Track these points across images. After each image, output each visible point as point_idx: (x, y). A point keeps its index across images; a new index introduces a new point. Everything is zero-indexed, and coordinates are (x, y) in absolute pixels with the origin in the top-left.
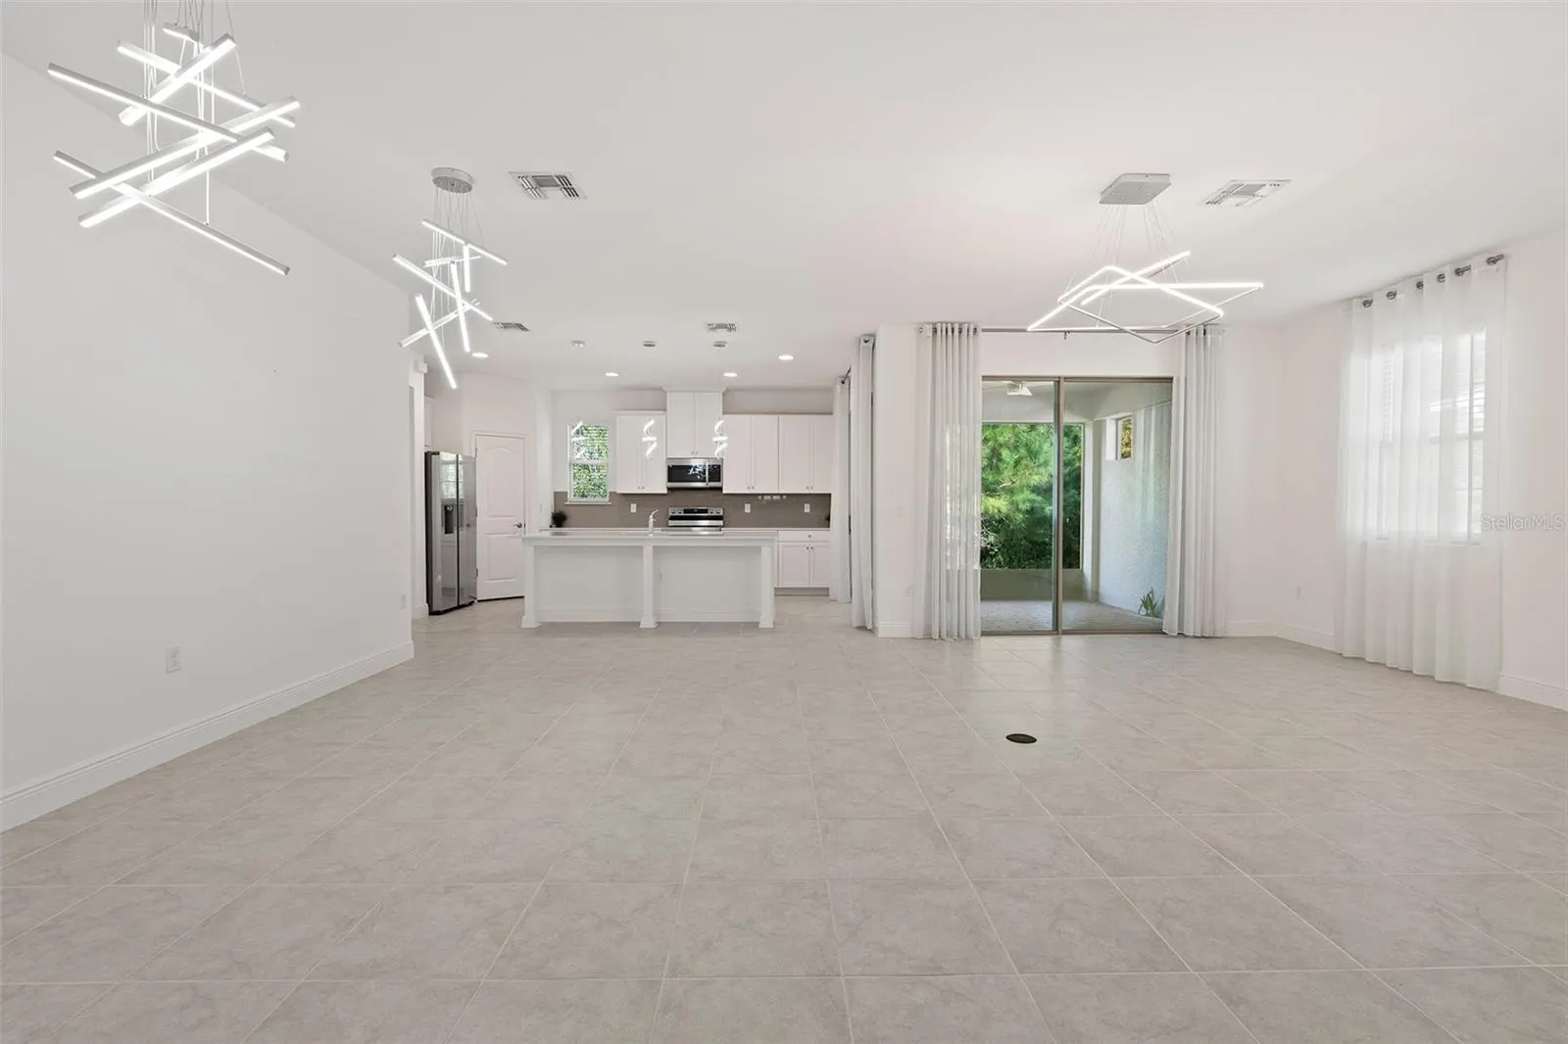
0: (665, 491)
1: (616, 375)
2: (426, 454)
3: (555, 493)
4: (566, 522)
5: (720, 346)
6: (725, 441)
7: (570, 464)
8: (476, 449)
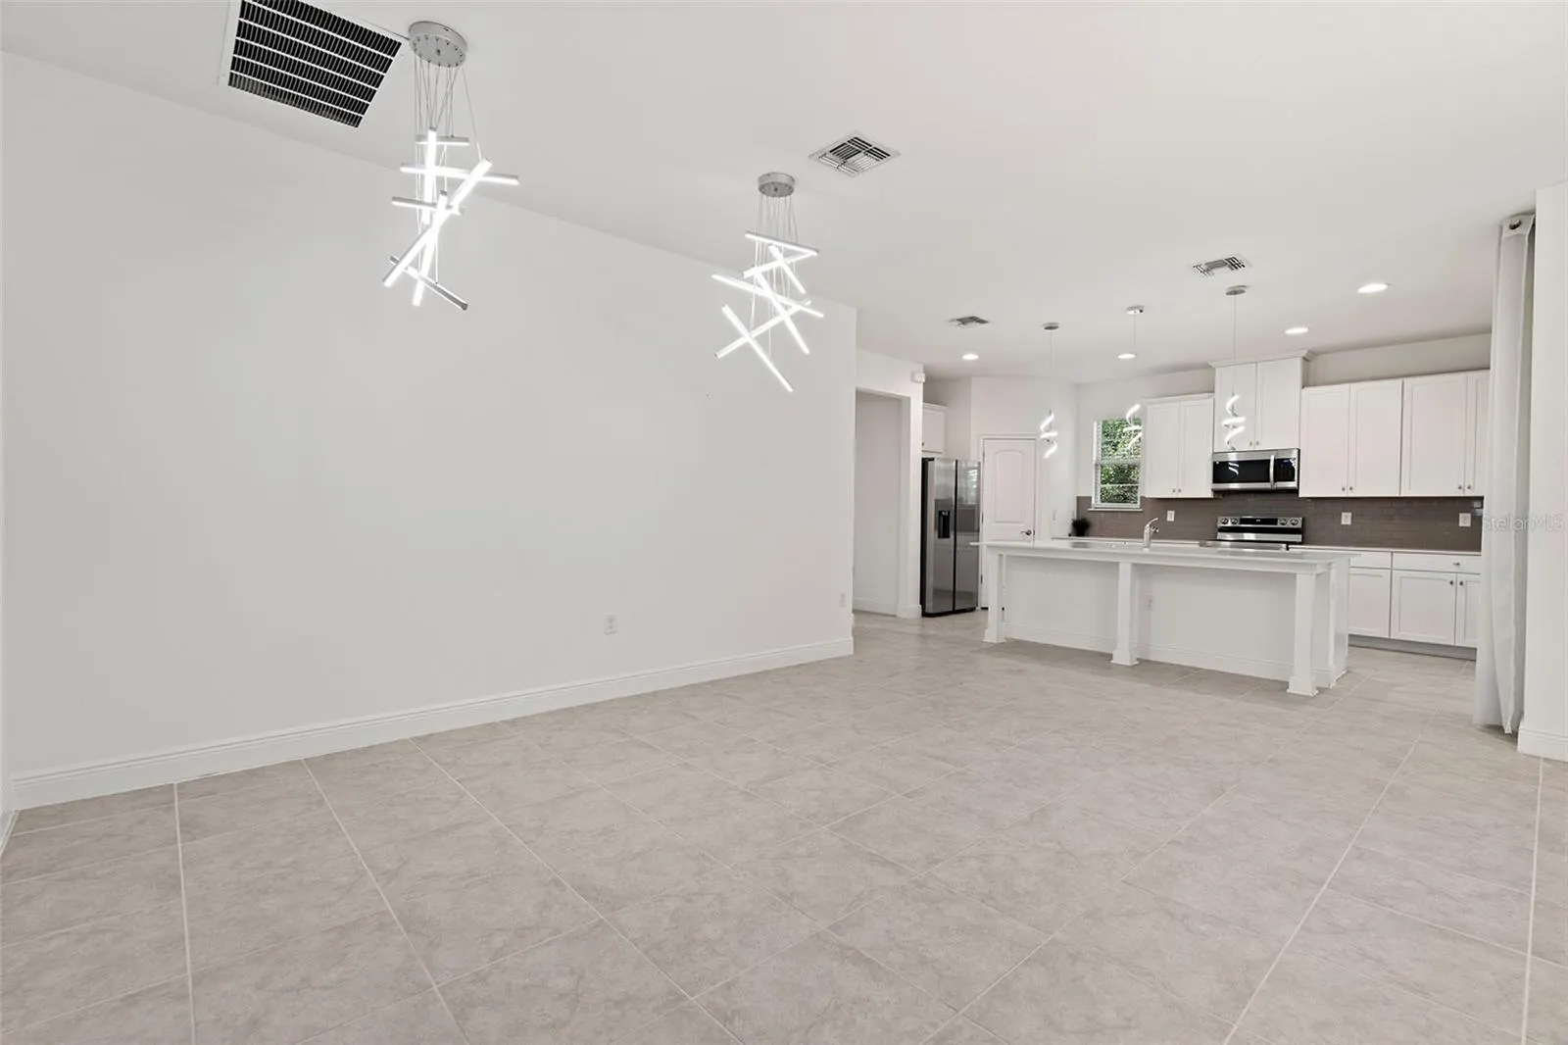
0: (1210, 495)
1: (1132, 356)
2: (923, 459)
3: (1078, 498)
4: (1091, 530)
5: (1235, 293)
6: (1241, 424)
7: (1096, 465)
8: (984, 455)
